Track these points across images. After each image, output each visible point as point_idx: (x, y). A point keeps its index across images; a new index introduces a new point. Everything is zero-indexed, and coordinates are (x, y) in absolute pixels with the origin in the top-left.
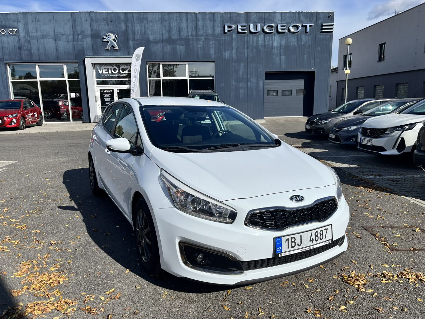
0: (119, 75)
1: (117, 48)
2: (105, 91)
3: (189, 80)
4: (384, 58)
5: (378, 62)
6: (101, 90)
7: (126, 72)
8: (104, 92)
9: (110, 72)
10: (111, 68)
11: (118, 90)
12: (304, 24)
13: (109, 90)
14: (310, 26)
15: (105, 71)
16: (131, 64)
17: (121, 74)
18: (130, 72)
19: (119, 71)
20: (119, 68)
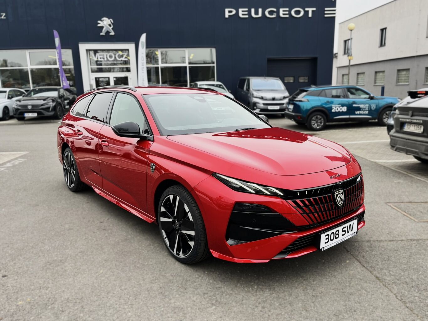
0: (115, 62)
1: (112, 33)
2: (101, 79)
3: (189, 67)
4: (385, 44)
5: (379, 47)
6: (96, 78)
7: (123, 59)
8: (99, 80)
9: (106, 59)
10: (107, 55)
11: (114, 78)
12: (307, 9)
13: (105, 78)
14: (313, 11)
15: (100, 58)
16: (128, 50)
17: (117, 61)
18: (126, 59)
19: (115, 57)
20: (115, 55)
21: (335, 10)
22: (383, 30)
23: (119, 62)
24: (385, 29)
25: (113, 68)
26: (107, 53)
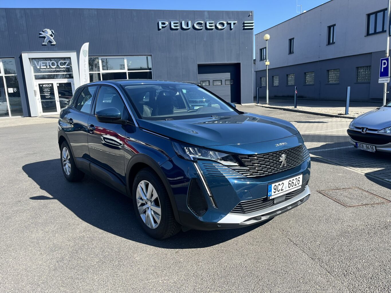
0: (58, 69)
1: (54, 43)
3: (128, 72)
4: (293, 51)
5: (289, 54)
8: (43, 86)
12: (229, 22)
13: (48, 84)
14: (234, 24)
16: (70, 58)
17: (60, 68)
18: (69, 67)
19: (58, 65)
20: (57, 63)
21: (252, 23)
22: (291, 40)
23: (62, 69)
24: (293, 39)
25: (57, 75)
26: (50, 62)
